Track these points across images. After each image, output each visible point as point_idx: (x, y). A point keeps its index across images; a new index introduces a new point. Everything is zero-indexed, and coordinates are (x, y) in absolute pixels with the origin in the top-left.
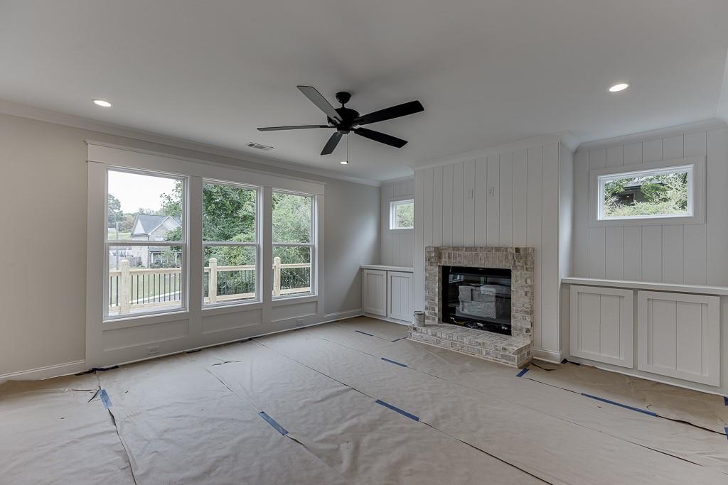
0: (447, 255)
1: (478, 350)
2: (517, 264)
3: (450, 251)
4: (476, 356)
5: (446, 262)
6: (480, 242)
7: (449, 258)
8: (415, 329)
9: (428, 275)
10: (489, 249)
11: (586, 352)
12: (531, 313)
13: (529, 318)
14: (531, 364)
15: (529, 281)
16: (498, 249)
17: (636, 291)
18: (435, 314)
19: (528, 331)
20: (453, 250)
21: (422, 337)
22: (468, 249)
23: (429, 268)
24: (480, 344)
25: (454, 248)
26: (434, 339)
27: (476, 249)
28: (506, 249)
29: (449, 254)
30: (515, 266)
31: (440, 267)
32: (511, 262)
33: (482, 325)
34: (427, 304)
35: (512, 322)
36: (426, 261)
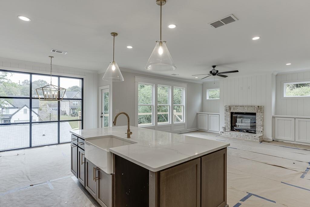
0: (233, 108)
1: (246, 137)
3: (234, 107)
4: (245, 139)
5: (232, 111)
6: (245, 104)
7: (234, 109)
8: (223, 132)
9: (226, 115)
10: (248, 106)
11: (280, 137)
12: (263, 126)
13: (262, 128)
14: (263, 141)
15: (262, 116)
16: (251, 106)
17: (295, 118)
18: (229, 128)
19: (262, 132)
20: (235, 107)
21: (225, 135)
22: (241, 106)
23: (226, 113)
24: (247, 136)
25: (236, 106)
26: (230, 135)
27: (243, 106)
28: (254, 106)
29: (234, 108)
30: (257, 112)
31: (230, 113)
32: (256, 110)
33: (245, 131)
34: (225, 125)
35: (256, 129)
36: (225, 110)
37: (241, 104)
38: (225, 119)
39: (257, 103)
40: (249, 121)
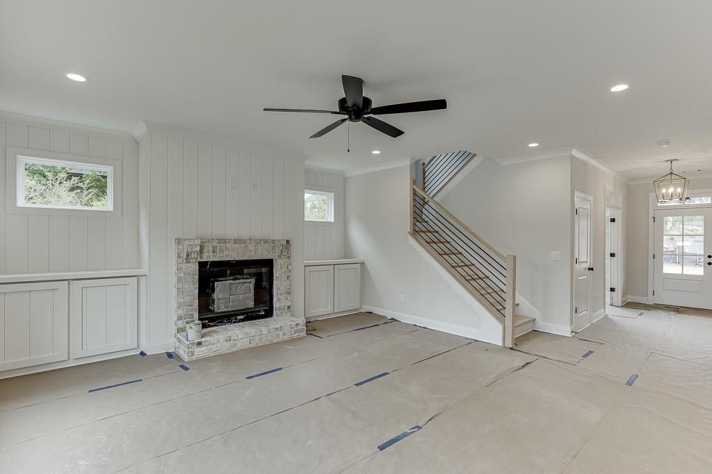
0: (211, 248)
2: (283, 253)
3: (215, 243)
5: (208, 257)
6: (244, 233)
7: (214, 252)
8: (199, 344)
12: (289, 293)
13: (289, 297)
15: (290, 267)
16: (266, 241)
19: (289, 308)
20: (219, 243)
21: (210, 349)
22: (236, 241)
23: (184, 266)
25: (220, 241)
26: (228, 344)
27: (245, 242)
28: (273, 241)
29: (213, 247)
30: (279, 256)
31: (200, 263)
32: (277, 252)
33: (242, 317)
34: (180, 312)
35: (276, 304)
36: (179, 256)
37: (231, 233)
38: (180, 291)
39: (278, 234)
40: (250, 284)
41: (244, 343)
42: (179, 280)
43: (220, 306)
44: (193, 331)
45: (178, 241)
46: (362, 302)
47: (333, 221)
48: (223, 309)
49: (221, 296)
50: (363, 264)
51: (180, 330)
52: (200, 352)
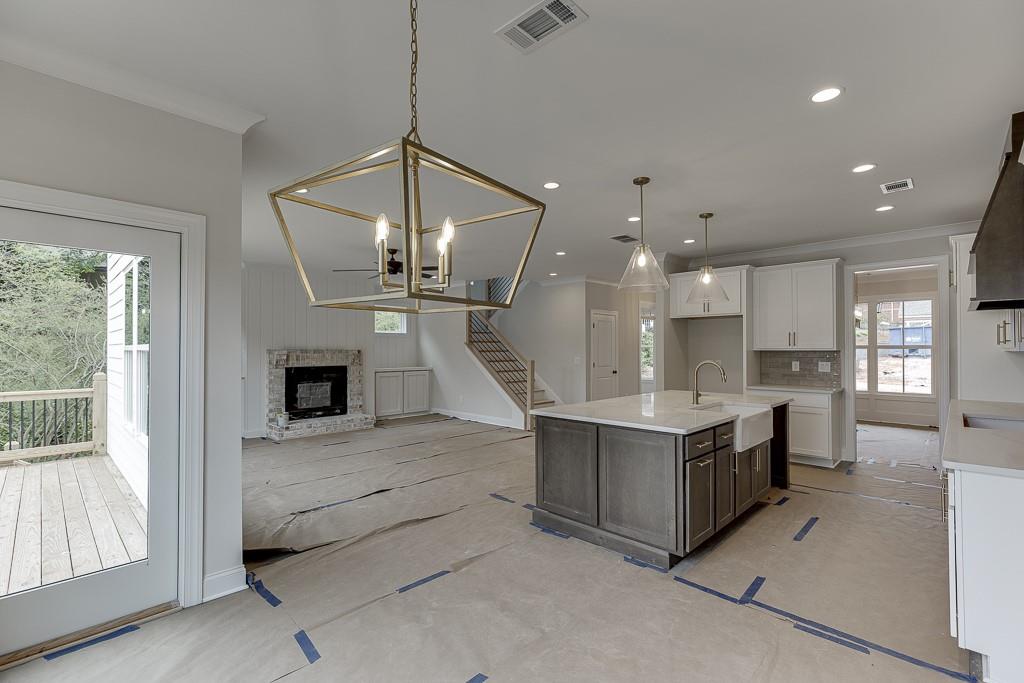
0: (295, 357)
2: (356, 361)
3: (298, 353)
5: (294, 364)
6: (322, 345)
7: (297, 360)
9: (272, 378)
10: (333, 352)
11: (385, 412)
12: (362, 394)
13: (361, 398)
14: (380, 423)
15: (361, 373)
16: (340, 351)
19: (361, 406)
21: (296, 433)
22: (315, 352)
23: (274, 370)
25: (302, 351)
27: (322, 351)
28: (347, 351)
30: (352, 364)
31: (287, 369)
32: (350, 360)
33: (320, 413)
34: (271, 406)
35: (349, 404)
36: (270, 363)
37: (312, 344)
38: (271, 390)
39: (351, 345)
40: (327, 387)
41: (322, 431)
42: (270, 382)
43: (302, 405)
44: (282, 418)
45: (270, 352)
46: (430, 405)
47: (405, 332)
48: (304, 406)
49: (303, 396)
50: (431, 371)
51: (271, 420)
52: (288, 434)
